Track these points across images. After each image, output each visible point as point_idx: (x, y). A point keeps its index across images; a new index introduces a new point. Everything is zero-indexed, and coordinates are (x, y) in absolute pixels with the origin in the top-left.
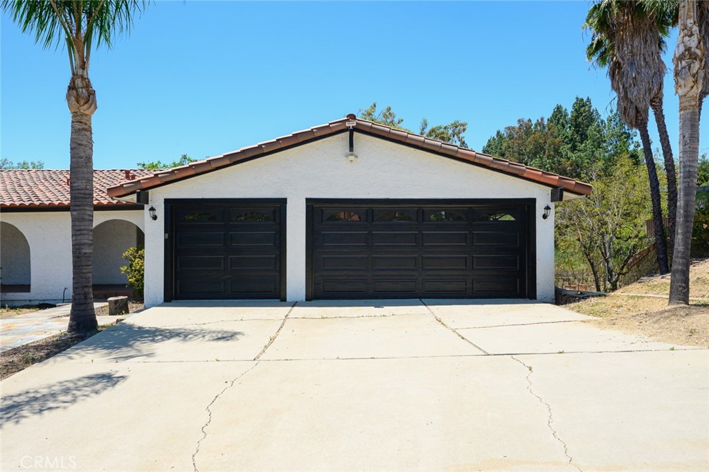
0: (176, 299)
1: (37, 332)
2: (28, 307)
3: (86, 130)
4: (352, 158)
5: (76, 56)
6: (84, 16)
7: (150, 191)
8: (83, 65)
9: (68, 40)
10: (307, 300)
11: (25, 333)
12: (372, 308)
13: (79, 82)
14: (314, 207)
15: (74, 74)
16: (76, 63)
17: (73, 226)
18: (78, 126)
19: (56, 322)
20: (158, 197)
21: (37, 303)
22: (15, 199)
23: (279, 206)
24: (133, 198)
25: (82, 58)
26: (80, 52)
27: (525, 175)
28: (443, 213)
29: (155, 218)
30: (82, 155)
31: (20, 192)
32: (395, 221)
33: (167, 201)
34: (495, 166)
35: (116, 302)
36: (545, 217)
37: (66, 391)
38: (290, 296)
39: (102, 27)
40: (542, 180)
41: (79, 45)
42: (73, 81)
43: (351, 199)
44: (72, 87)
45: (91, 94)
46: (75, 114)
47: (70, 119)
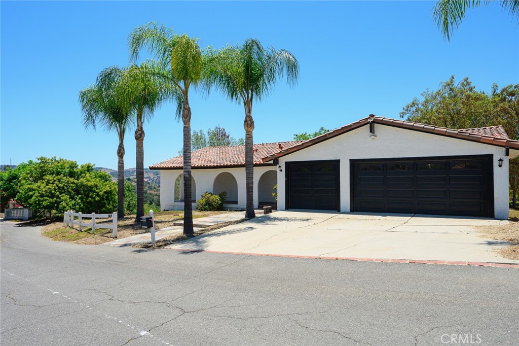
0: (291, 208)
1: (236, 218)
2: (236, 211)
3: (250, 137)
4: (373, 137)
5: (247, 108)
6: (250, 91)
7: (279, 159)
8: (250, 111)
9: (244, 102)
10: (350, 211)
11: (232, 218)
12: (381, 217)
13: (248, 119)
14: (354, 164)
15: (246, 116)
16: (247, 111)
17: (246, 176)
18: (248, 136)
19: (242, 215)
20: (283, 161)
21: (240, 209)
22: (232, 161)
23: (335, 164)
24: (272, 162)
25: (249, 108)
26: (248, 106)
27: (481, 141)
28: (430, 165)
29: (281, 171)
30: (249, 147)
31: (234, 158)
32: (400, 170)
33: (286, 163)
34: (460, 137)
35: (267, 208)
36: (500, 166)
37: (238, 231)
38: (342, 209)
39: (257, 94)
40: (494, 143)
41: (248, 104)
42: (246, 118)
43: (374, 159)
44: (246, 121)
45: (252, 122)
46: (247, 132)
47: (245, 134)
